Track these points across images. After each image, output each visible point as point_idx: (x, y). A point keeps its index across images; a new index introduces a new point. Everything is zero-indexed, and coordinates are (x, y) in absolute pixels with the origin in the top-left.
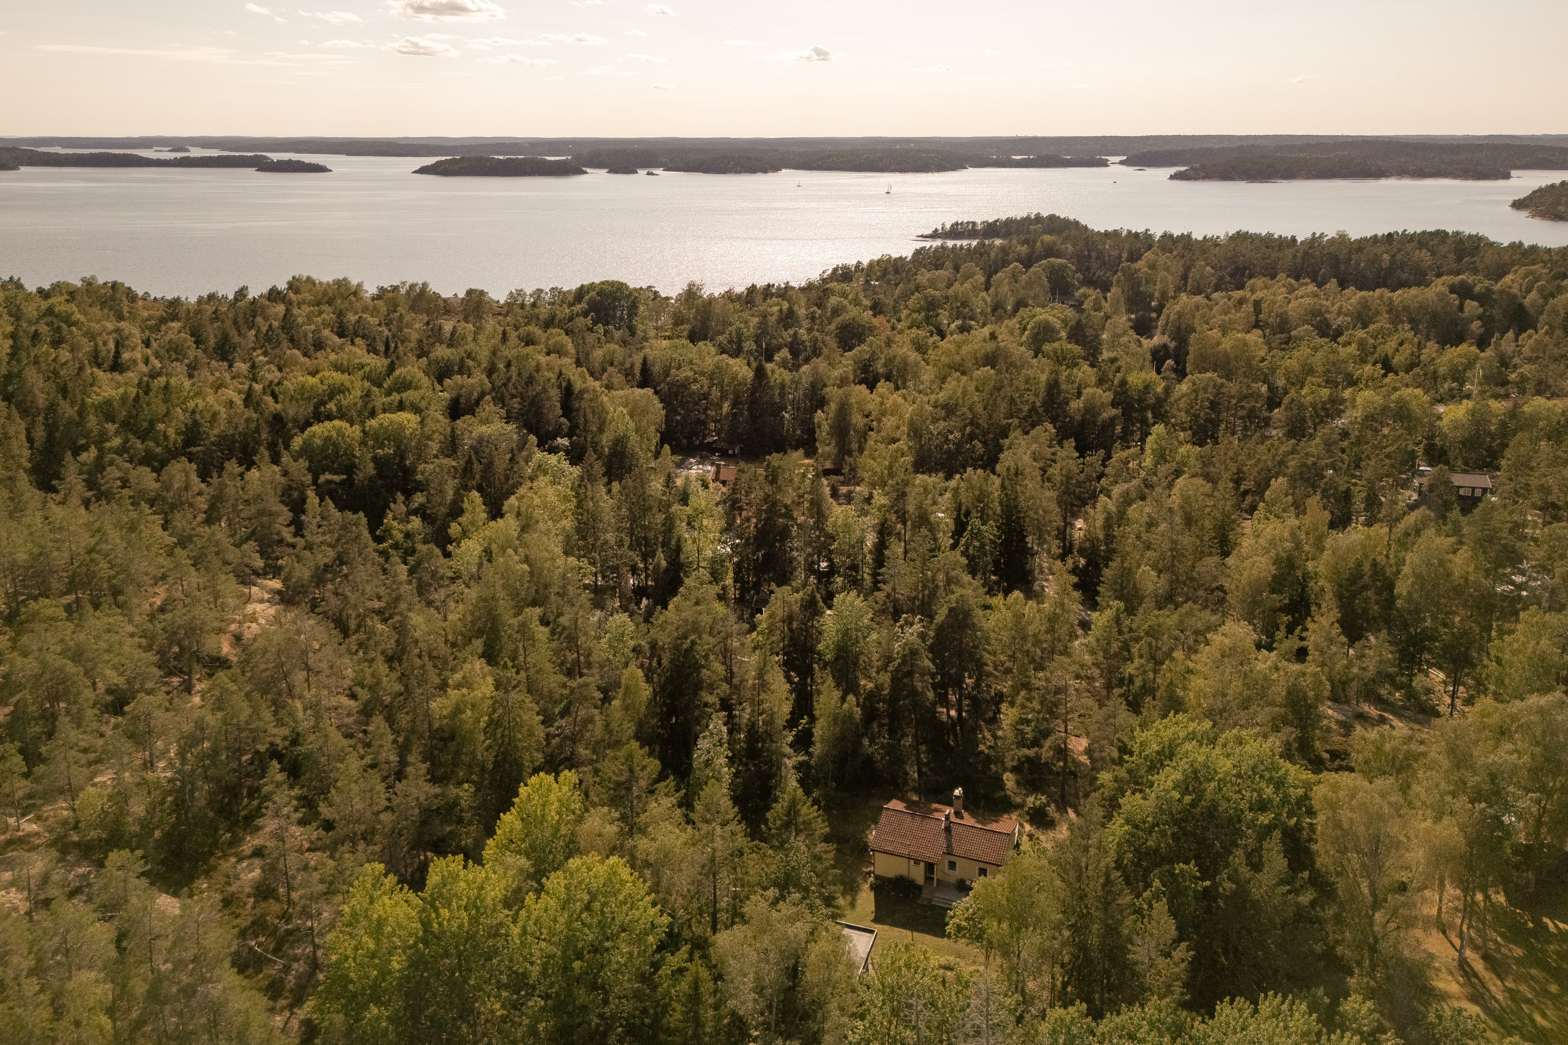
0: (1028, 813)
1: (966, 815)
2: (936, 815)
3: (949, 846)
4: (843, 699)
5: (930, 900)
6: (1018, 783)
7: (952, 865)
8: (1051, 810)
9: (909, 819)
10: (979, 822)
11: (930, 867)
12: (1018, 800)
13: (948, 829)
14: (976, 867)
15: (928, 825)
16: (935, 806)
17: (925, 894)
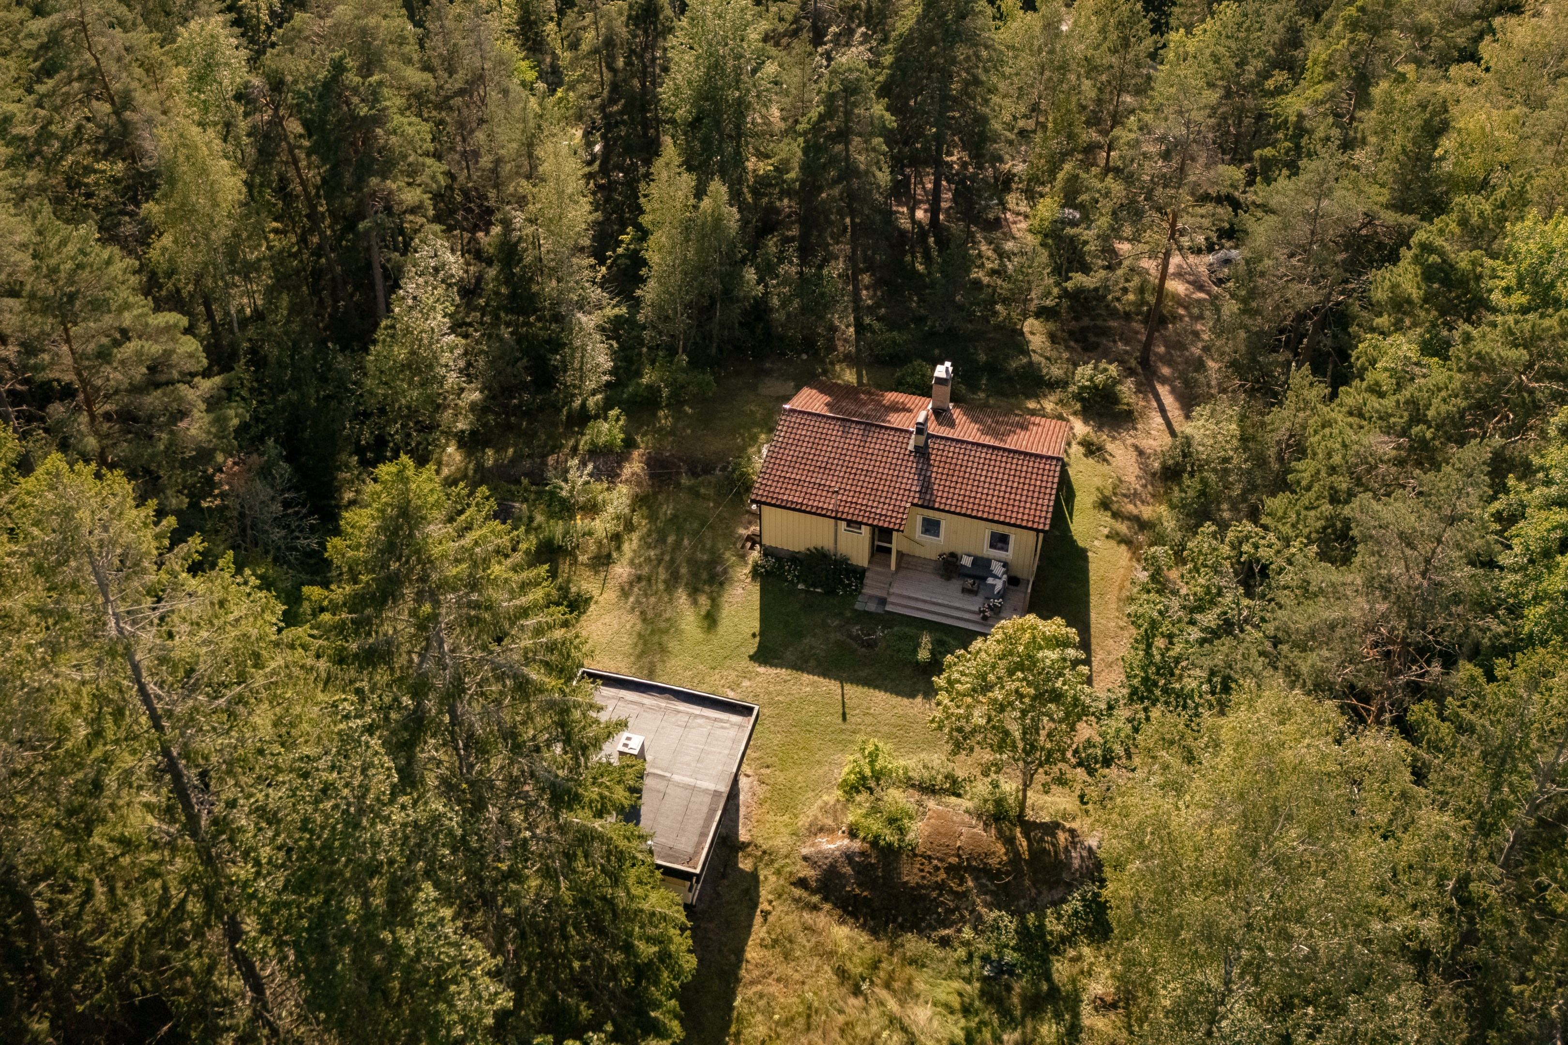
0: (1078, 397)
1: (957, 414)
2: (896, 420)
3: (926, 487)
4: (700, 192)
5: (883, 601)
6: (1053, 338)
7: (931, 527)
8: (1127, 389)
9: (835, 431)
10: (987, 431)
11: (882, 534)
12: (1056, 372)
13: (922, 452)
14: (985, 531)
15: (877, 443)
16: (891, 397)
17: (872, 588)
